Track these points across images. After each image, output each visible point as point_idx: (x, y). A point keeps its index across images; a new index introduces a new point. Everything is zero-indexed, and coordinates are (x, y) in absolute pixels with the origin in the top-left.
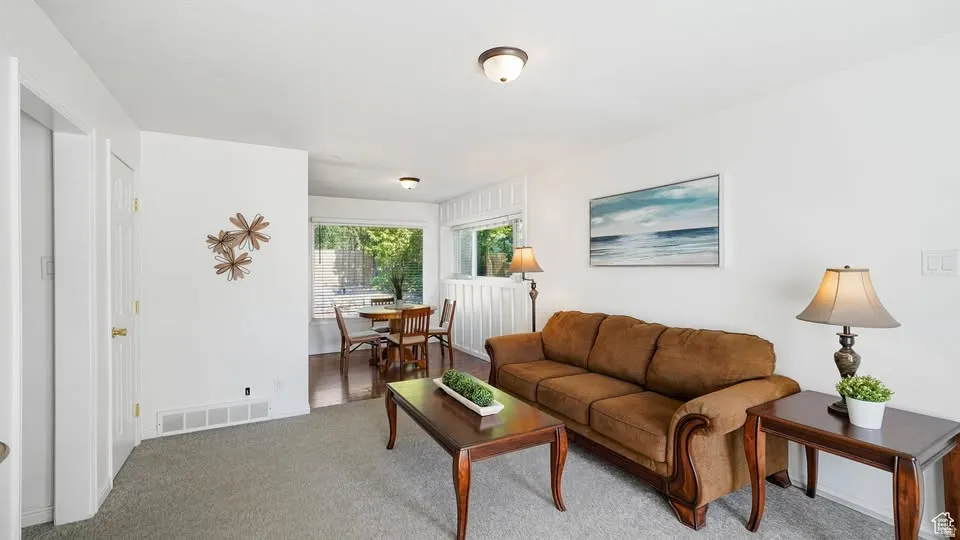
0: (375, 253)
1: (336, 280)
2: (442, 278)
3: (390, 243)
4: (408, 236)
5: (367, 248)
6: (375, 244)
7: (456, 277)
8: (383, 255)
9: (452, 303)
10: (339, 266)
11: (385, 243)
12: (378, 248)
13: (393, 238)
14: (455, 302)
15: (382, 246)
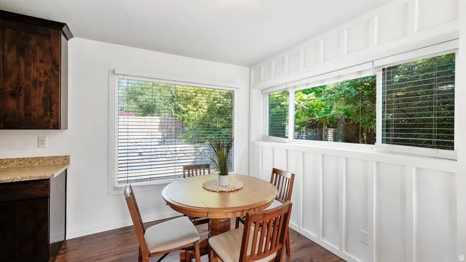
0: (183, 119)
1: (159, 135)
2: (253, 139)
3: (193, 112)
4: (206, 107)
5: (178, 115)
6: (184, 113)
7: (264, 139)
8: (188, 120)
9: (289, 176)
10: (162, 126)
11: (190, 112)
12: (186, 115)
13: (195, 109)
14: (293, 175)
15: (188, 114)
